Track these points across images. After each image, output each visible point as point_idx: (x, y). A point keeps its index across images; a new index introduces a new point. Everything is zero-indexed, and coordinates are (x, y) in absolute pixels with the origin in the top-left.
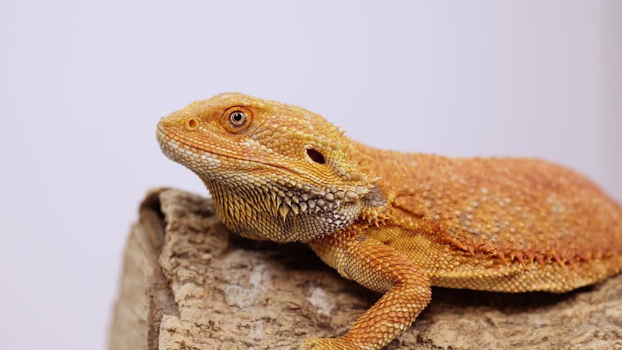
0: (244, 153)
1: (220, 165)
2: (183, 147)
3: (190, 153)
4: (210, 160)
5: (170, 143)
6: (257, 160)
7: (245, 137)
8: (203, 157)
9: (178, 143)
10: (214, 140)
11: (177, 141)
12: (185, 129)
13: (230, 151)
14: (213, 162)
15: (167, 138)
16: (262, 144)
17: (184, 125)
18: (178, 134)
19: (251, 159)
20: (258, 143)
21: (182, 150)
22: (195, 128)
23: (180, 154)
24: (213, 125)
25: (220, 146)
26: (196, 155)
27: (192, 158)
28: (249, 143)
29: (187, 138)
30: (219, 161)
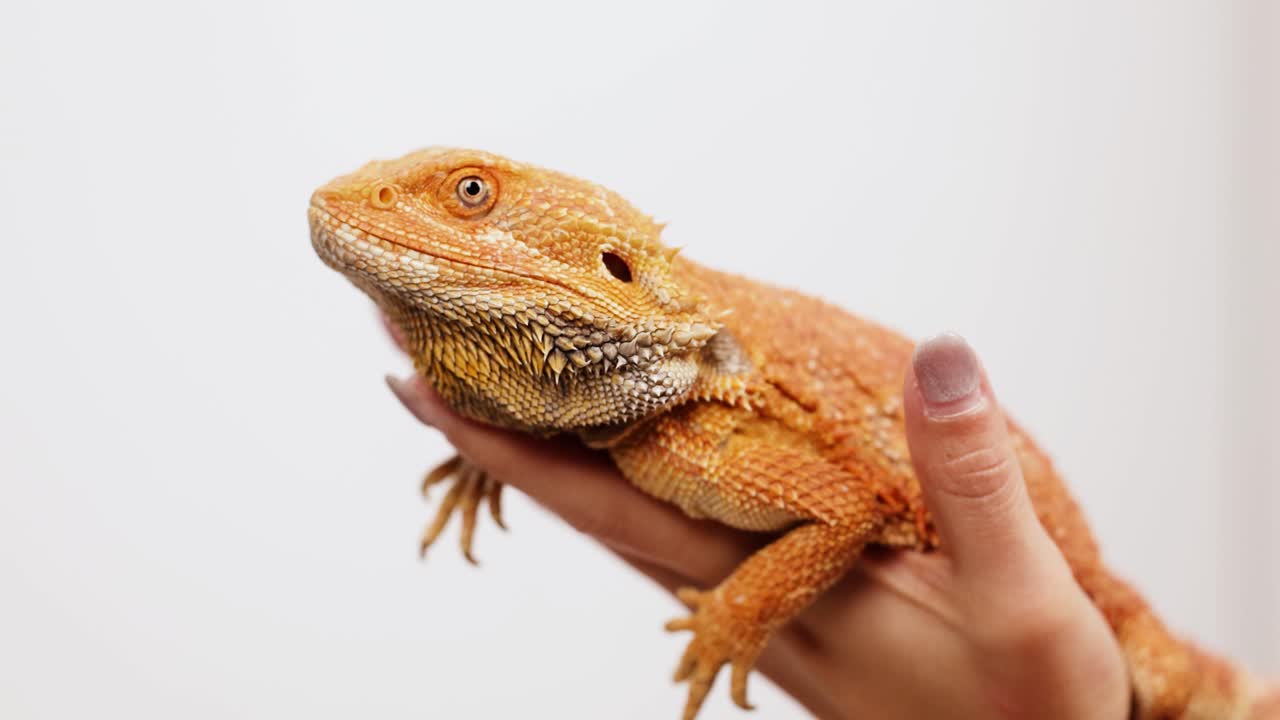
0: (483, 254)
1: (438, 275)
2: (366, 240)
3: (378, 250)
4: (416, 264)
5: (338, 232)
6: (510, 268)
7: (486, 225)
8: (405, 260)
9: (357, 232)
10: (426, 227)
11: (353, 227)
12: (370, 206)
13: (457, 250)
14: (425, 269)
15: (335, 222)
16: (518, 238)
17: (369, 197)
18: (356, 215)
19: (498, 267)
20: (510, 236)
21: (363, 245)
22: (389, 205)
23: (359, 252)
24: (424, 199)
25: (438, 240)
26: (391, 256)
27: (383, 261)
28: (493, 236)
29: (374, 223)
30: (435, 268)
